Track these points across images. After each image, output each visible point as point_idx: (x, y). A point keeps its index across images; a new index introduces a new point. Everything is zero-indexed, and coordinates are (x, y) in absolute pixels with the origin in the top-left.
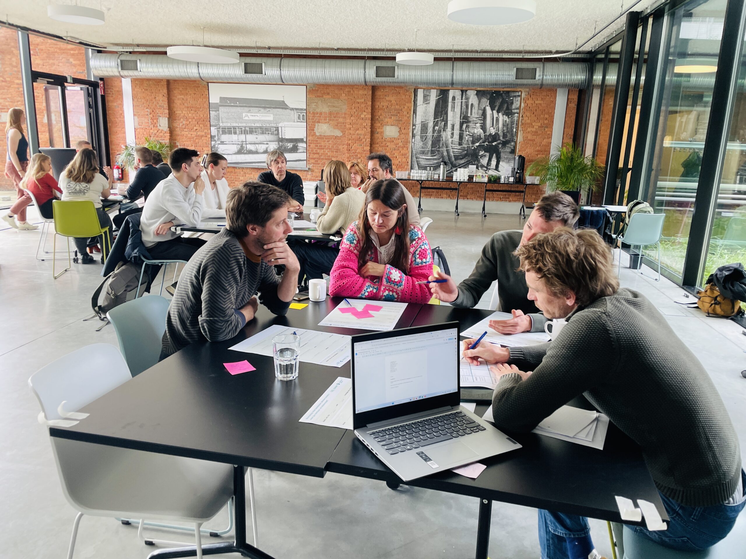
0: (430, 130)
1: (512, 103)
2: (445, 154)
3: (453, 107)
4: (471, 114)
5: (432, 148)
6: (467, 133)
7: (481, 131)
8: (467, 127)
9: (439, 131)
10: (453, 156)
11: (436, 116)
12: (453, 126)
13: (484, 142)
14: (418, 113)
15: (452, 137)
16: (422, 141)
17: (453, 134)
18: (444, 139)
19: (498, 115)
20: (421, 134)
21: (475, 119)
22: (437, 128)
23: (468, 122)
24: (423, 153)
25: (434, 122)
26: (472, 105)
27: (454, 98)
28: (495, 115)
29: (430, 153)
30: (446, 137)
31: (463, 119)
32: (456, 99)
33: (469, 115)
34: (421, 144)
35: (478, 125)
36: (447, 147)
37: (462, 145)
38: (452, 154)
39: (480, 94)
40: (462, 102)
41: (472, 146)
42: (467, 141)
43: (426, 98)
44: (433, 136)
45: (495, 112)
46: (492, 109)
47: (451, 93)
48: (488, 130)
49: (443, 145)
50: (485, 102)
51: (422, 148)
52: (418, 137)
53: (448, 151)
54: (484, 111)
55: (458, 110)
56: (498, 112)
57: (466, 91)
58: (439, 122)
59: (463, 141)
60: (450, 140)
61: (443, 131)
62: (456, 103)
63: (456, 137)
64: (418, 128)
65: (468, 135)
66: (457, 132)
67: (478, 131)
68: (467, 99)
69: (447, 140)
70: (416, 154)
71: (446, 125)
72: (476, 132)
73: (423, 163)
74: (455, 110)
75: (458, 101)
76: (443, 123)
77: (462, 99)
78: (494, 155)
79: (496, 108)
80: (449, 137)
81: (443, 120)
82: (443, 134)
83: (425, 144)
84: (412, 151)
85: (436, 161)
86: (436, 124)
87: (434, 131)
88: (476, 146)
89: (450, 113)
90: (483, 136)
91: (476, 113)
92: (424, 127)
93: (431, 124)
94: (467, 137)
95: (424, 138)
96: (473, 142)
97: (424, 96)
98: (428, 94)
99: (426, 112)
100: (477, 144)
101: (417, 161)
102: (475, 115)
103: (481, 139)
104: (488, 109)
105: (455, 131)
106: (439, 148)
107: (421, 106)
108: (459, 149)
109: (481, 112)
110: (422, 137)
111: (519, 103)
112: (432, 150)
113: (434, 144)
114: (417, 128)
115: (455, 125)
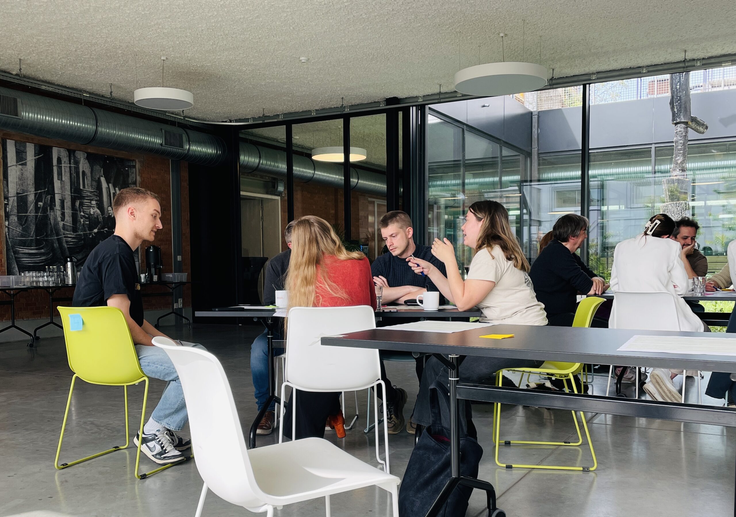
0: (31, 207)
1: (128, 176)
3: (60, 174)
4: (84, 187)
6: (82, 214)
7: (98, 211)
9: (45, 210)
10: (67, 250)
11: (37, 186)
12: (62, 202)
13: (103, 228)
14: (10, 179)
15: (63, 219)
16: (21, 224)
17: (63, 214)
19: (115, 190)
20: (18, 212)
21: (89, 194)
22: (41, 204)
24: (23, 244)
25: (36, 194)
26: (83, 172)
27: (59, 160)
28: (112, 191)
29: (34, 244)
30: (55, 219)
31: (75, 193)
32: (63, 162)
33: (81, 188)
34: (19, 229)
35: (94, 202)
38: (66, 246)
39: (91, 158)
40: (70, 167)
41: (90, 234)
42: (83, 225)
43: (21, 157)
44: (36, 216)
45: (110, 185)
46: (108, 182)
47: (55, 152)
48: (106, 211)
49: (52, 231)
50: (99, 171)
51: (22, 236)
52: (14, 218)
53: (59, 241)
54: (99, 183)
55: (66, 178)
56: (115, 187)
57: (74, 151)
58: (44, 196)
60: (61, 224)
61: (50, 209)
62: (63, 168)
63: (68, 218)
64: (13, 201)
66: (68, 212)
68: (77, 163)
69: (56, 224)
70: (13, 247)
71: (53, 199)
73: (26, 260)
74: (63, 179)
75: (65, 166)
76: (49, 197)
77: (70, 164)
79: (112, 181)
80: (59, 219)
81: (48, 193)
82: (51, 215)
83: (26, 229)
84: (7, 241)
86: (38, 198)
87: (37, 208)
88: (95, 233)
89: (57, 184)
91: (89, 185)
92: (22, 200)
93: (31, 198)
94: (82, 220)
95: (22, 220)
96: (91, 228)
97: (17, 152)
98: (22, 149)
99: (22, 178)
100: (96, 230)
101: (16, 258)
102: (87, 188)
103: (99, 222)
105: (66, 211)
106: (47, 236)
107: (14, 167)
108: (73, 238)
109: (94, 183)
110: (20, 218)
112: (36, 239)
113: (38, 231)
114: (10, 203)
115: (65, 201)
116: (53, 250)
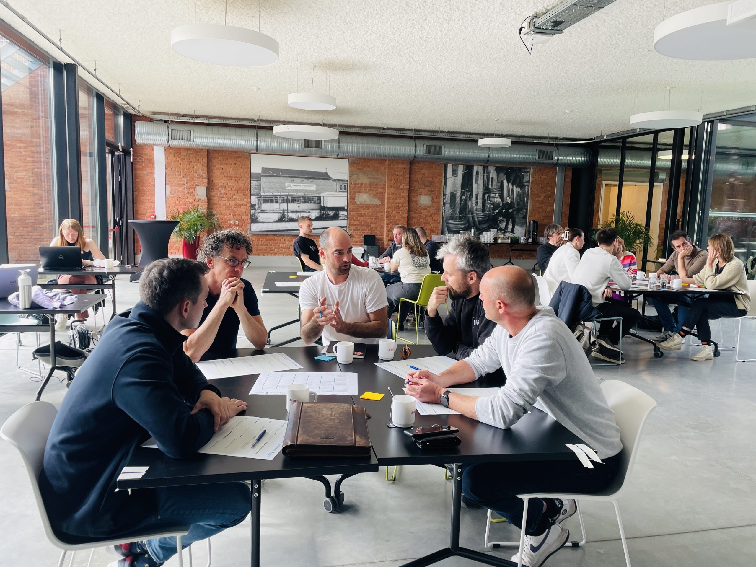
0: (458, 199)
1: (523, 178)
2: (471, 219)
3: (477, 180)
4: (492, 186)
5: (460, 214)
6: (489, 202)
7: (500, 200)
8: (489, 196)
9: (466, 200)
10: (477, 222)
11: (463, 187)
12: (477, 196)
13: (502, 209)
14: (448, 185)
15: (476, 205)
16: (452, 209)
17: (477, 202)
18: (470, 206)
19: (513, 187)
20: (450, 202)
21: (495, 190)
22: (464, 197)
23: (490, 192)
24: (452, 219)
25: (461, 192)
26: (492, 178)
27: (477, 173)
28: (511, 187)
29: (458, 218)
30: (471, 205)
31: (485, 190)
32: (479, 173)
33: (490, 187)
34: (450, 211)
35: (497, 195)
36: (472, 213)
37: (484, 212)
38: (477, 220)
39: (499, 170)
40: (484, 176)
41: (493, 213)
42: (489, 208)
43: (455, 173)
44: (461, 204)
45: (510, 184)
46: (508, 183)
47: (475, 169)
48: (505, 199)
49: (469, 212)
50: (503, 176)
51: (452, 214)
52: (448, 206)
53: (473, 217)
54: (502, 184)
55: (481, 182)
56: (513, 185)
57: (487, 167)
58: (466, 193)
59: (485, 208)
60: (475, 208)
61: (469, 200)
62: (479, 177)
63: (480, 205)
64: (448, 196)
65: (490, 203)
66: (480, 201)
67: (497, 200)
68: (488, 173)
69: (472, 208)
70: (446, 220)
71: (471, 195)
72: (495, 201)
73: (452, 227)
74: (479, 183)
75: (481, 176)
76: (469, 193)
77: (484, 174)
78: (511, 220)
79: (512, 182)
80: (474, 205)
81: (468, 191)
82: (469, 203)
83: (454, 211)
84: (443, 217)
85: (463, 226)
86: (463, 194)
87: (461, 200)
88: (496, 213)
89: (475, 186)
90: (501, 204)
91: (496, 185)
92: (453, 197)
93: (459, 194)
94: (488, 205)
95: (453, 206)
96: (494, 210)
97: (453, 170)
98: (456, 168)
99: (454, 184)
100: (497, 211)
101: (447, 226)
102: (494, 187)
103: (499, 206)
104: (505, 182)
105: (478, 200)
106: (466, 214)
107: (451, 179)
108: (482, 215)
109: (499, 184)
110: (451, 205)
111: (528, 177)
112: (459, 216)
113: (461, 212)
114: (447, 197)
115: (479, 195)
116: (469, 222)
